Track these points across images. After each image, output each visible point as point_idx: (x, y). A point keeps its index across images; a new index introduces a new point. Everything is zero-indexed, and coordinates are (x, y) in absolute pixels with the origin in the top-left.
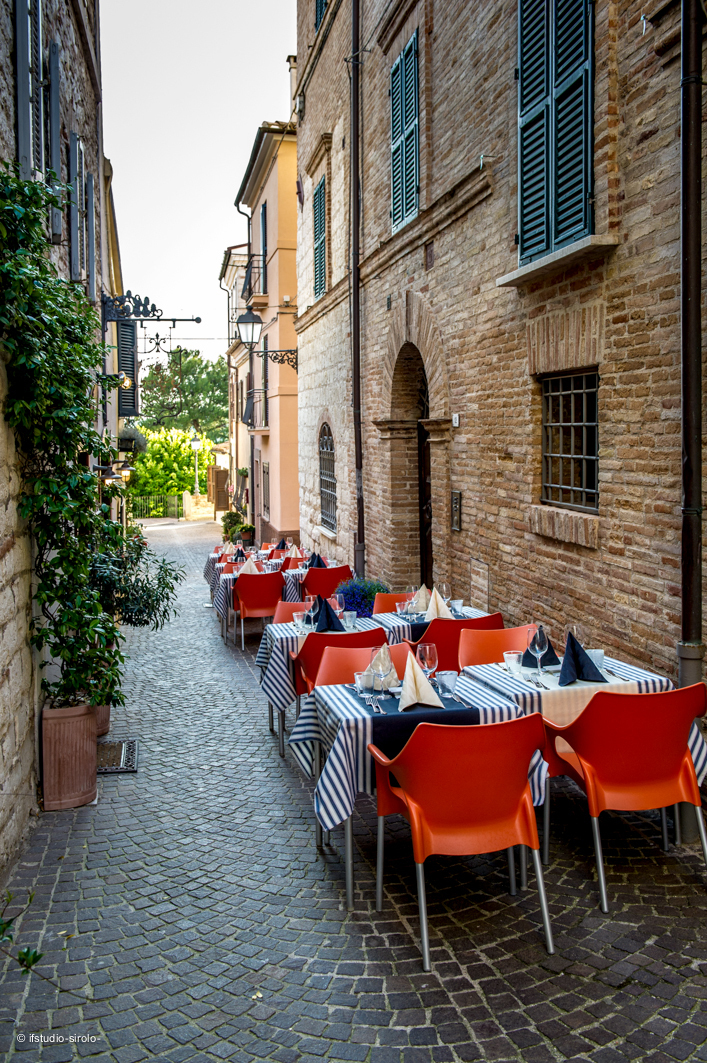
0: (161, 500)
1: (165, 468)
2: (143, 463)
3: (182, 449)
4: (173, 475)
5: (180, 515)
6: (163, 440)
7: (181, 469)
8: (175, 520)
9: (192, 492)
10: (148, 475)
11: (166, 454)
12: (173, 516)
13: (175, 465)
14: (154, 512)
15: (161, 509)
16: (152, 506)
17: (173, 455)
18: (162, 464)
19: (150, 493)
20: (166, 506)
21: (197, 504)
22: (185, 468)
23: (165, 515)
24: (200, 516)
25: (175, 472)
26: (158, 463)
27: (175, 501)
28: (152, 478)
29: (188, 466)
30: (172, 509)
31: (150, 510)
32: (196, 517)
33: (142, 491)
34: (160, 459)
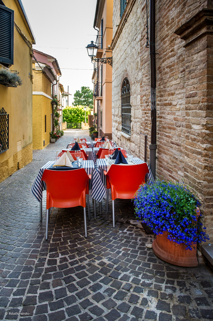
0: (76, 124)
1: (77, 115)
2: (71, 114)
3: (82, 110)
4: (79, 117)
5: (81, 128)
6: (77, 108)
7: (81, 116)
8: (79, 129)
9: (84, 122)
10: (72, 117)
11: (77, 112)
12: (79, 128)
13: (80, 115)
14: (73, 127)
15: (76, 127)
16: (73, 125)
17: (80, 112)
18: (76, 114)
19: (73, 122)
20: (77, 126)
21: (85, 125)
22: (83, 115)
23: (77, 128)
24: (86, 129)
25: (80, 116)
26: (75, 114)
27: (79, 124)
28: (73, 118)
29: (84, 115)
30: (78, 127)
31: (72, 126)
32: (85, 129)
33: (70, 121)
34: (76, 113)
